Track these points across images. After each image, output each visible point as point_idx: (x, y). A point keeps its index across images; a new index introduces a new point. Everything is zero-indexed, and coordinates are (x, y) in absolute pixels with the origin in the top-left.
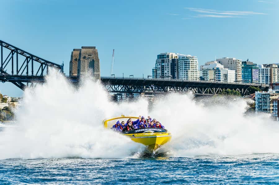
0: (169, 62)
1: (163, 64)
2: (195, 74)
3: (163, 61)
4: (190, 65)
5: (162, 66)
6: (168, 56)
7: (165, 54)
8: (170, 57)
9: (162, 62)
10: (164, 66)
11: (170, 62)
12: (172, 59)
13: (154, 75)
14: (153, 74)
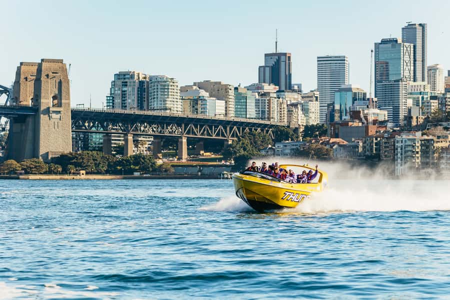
0: (135, 85)
1: (125, 89)
2: (175, 106)
3: (125, 84)
4: (170, 90)
5: (123, 91)
6: (132, 77)
7: (127, 73)
8: (136, 77)
9: (123, 85)
10: (125, 91)
11: (137, 85)
12: (140, 82)
13: (109, 106)
14: (108, 104)
